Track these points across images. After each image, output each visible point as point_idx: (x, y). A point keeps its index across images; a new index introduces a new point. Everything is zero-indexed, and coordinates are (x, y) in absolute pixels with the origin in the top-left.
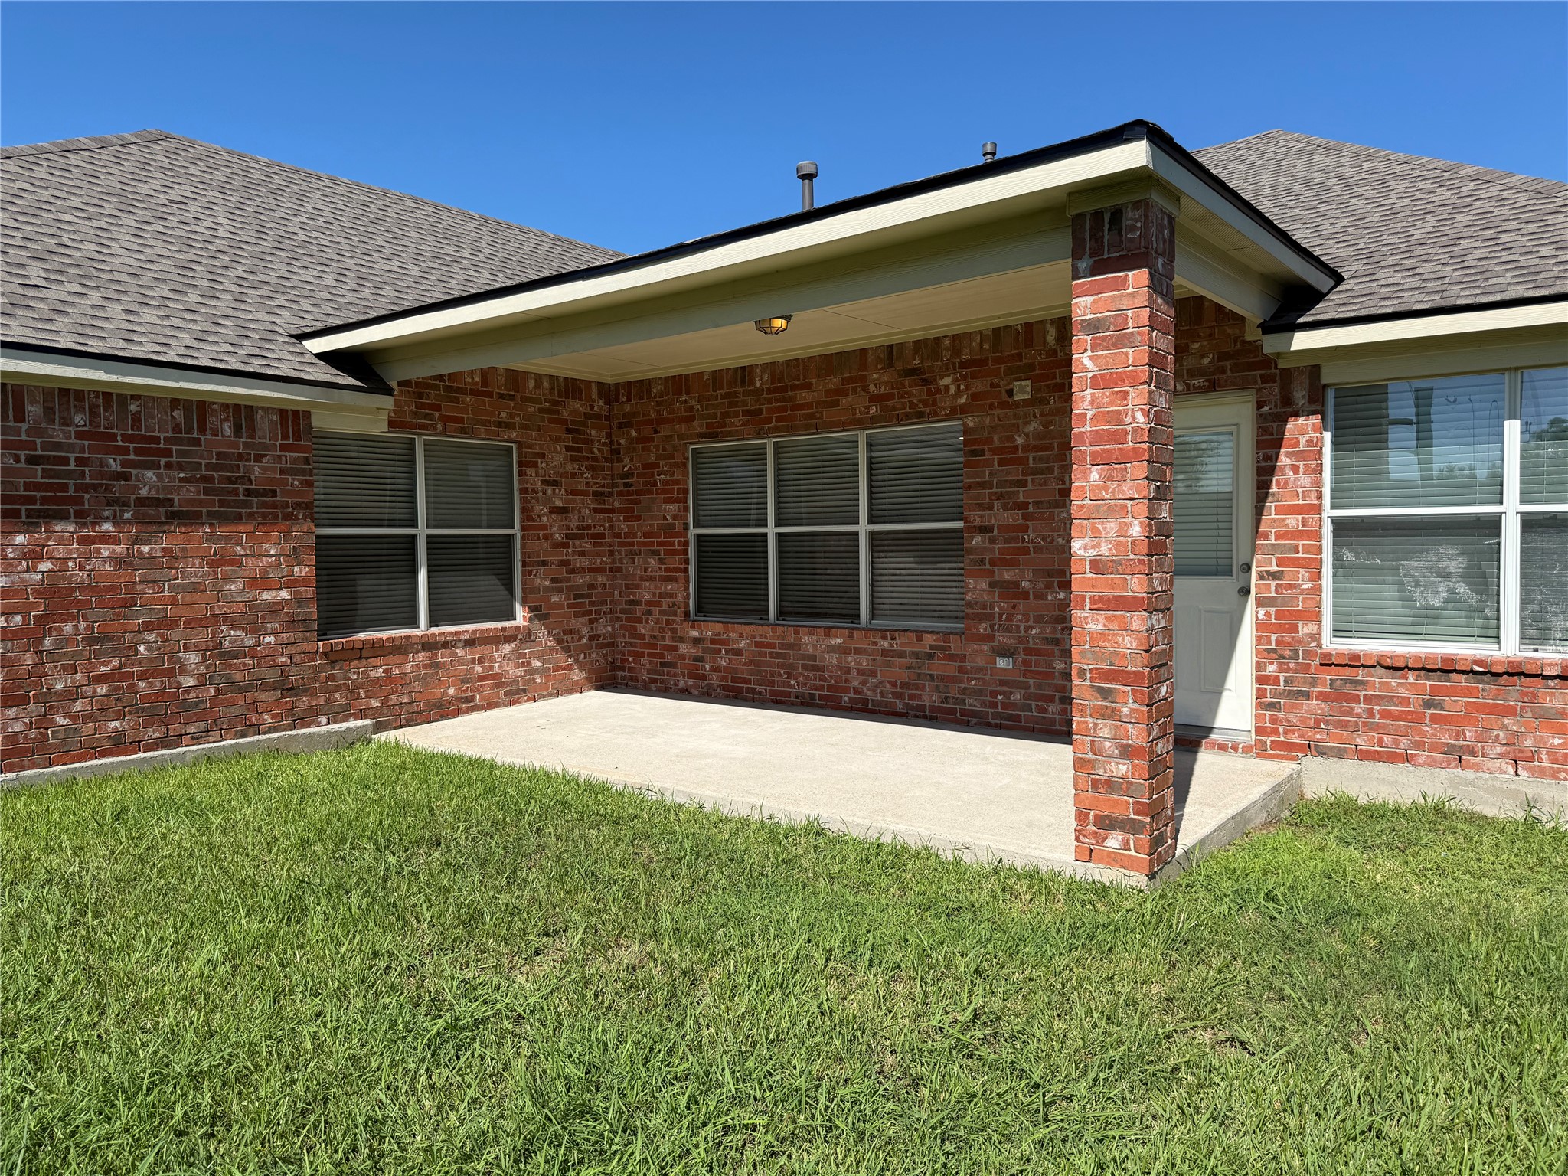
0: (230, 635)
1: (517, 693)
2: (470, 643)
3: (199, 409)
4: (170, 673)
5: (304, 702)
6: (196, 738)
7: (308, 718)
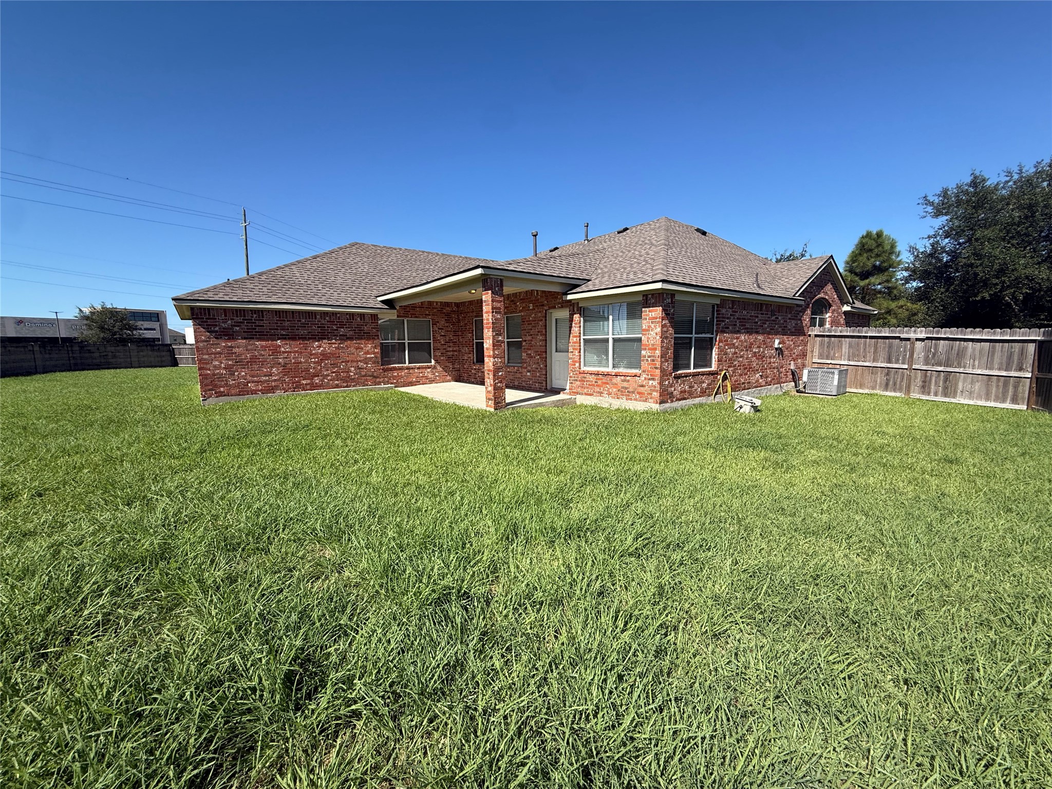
0: (361, 364)
1: (432, 381)
2: (419, 368)
3: (352, 315)
4: (348, 372)
5: (378, 380)
6: (354, 386)
7: (379, 383)
